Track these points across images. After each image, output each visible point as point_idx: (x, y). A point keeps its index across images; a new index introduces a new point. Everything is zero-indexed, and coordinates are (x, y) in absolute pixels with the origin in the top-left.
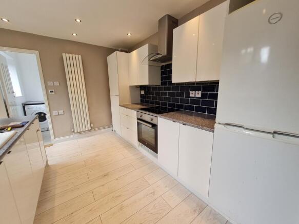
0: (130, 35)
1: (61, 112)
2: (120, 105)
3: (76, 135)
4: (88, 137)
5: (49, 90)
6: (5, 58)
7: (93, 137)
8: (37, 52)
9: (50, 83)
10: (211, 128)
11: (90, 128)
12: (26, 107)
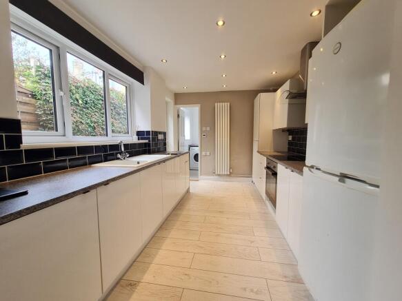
0: (274, 73)
1: (208, 153)
2: (258, 152)
3: (216, 177)
4: (226, 181)
5: (203, 134)
6: (184, 112)
7: (231, 183)
8: (199, 105)
9: (204, 129)
10: (301, 172)
11: (228, 173)
12: (191, 148)
